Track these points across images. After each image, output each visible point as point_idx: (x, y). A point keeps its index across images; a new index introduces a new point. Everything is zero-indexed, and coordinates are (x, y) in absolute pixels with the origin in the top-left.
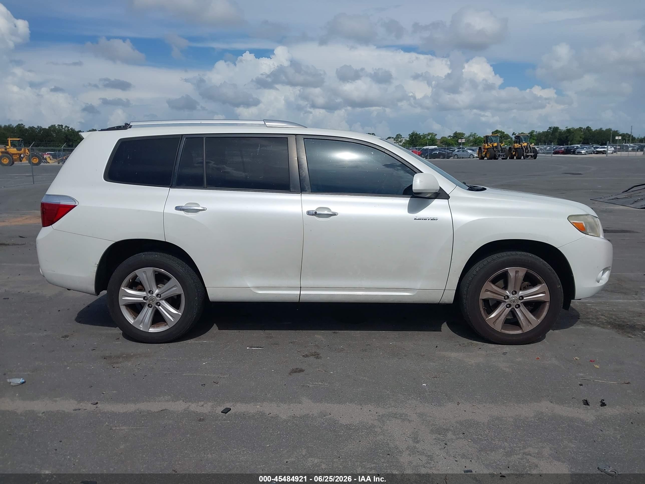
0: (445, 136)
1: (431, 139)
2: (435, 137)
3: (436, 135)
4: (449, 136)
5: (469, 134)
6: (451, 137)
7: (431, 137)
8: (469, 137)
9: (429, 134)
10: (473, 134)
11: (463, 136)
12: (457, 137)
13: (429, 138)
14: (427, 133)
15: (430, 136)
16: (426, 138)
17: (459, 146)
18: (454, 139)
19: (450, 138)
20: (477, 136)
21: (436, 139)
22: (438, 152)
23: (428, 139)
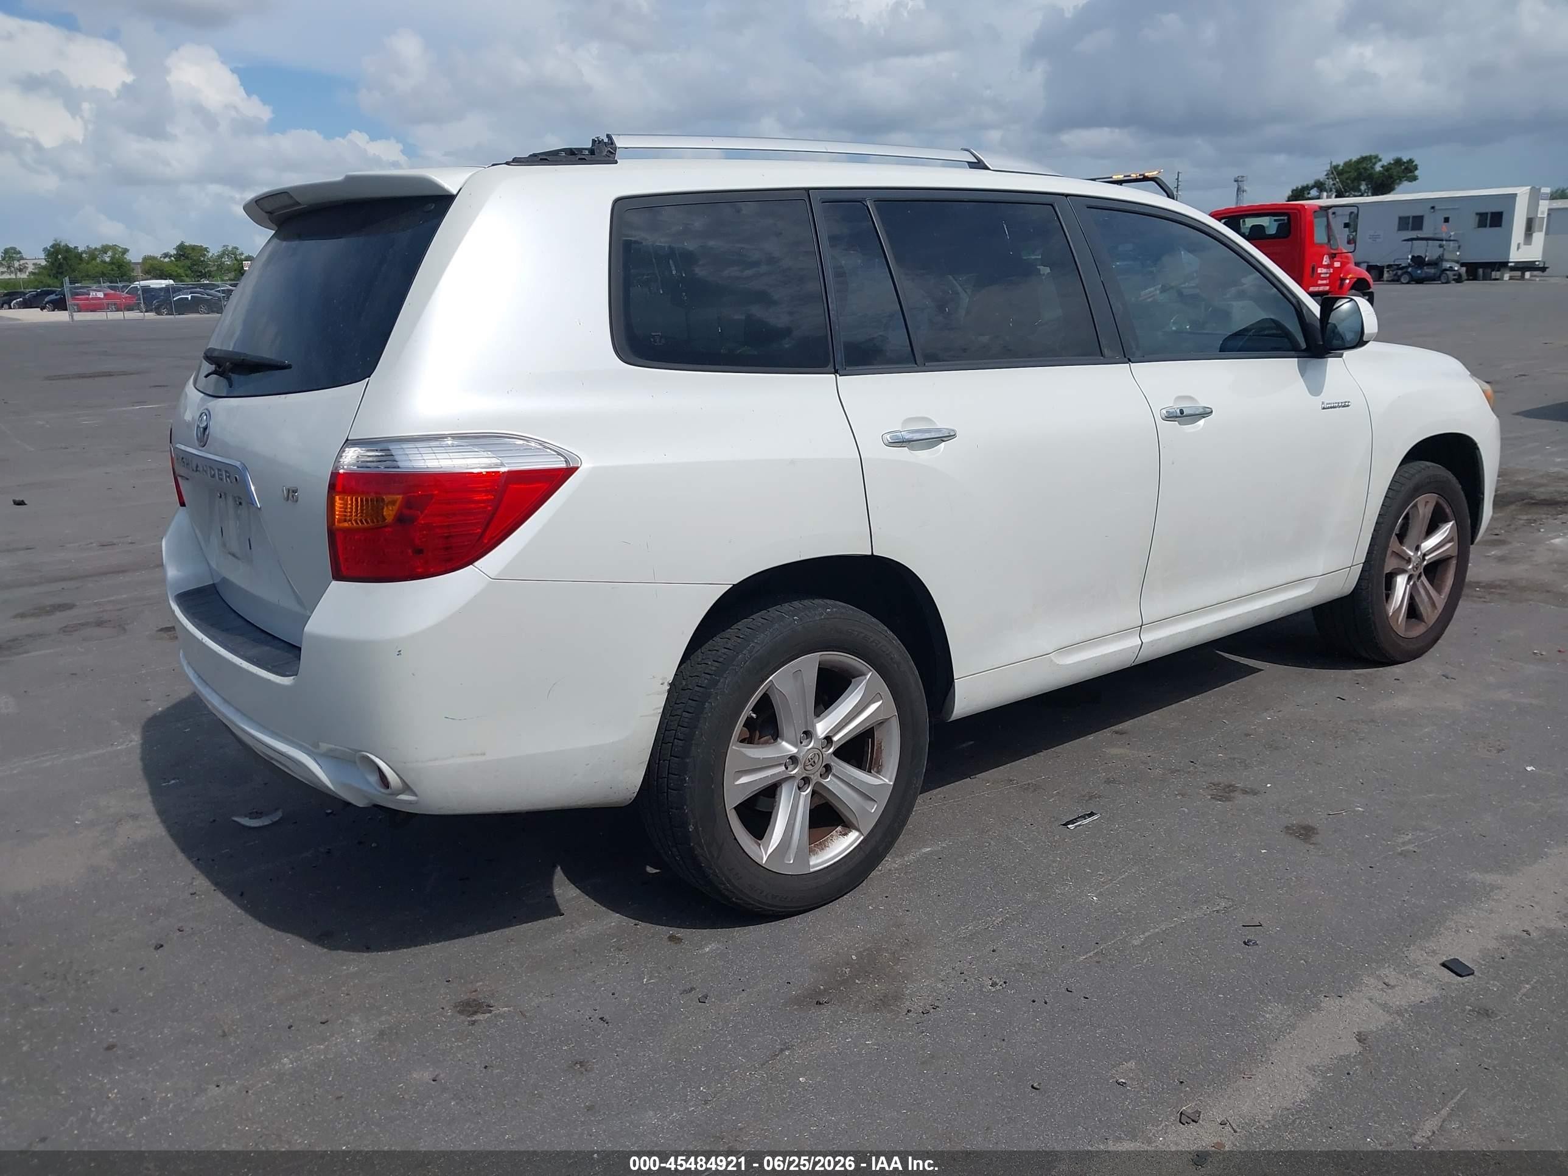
0: (156, 255)
1: (115, 261)
2: (125, 256)
3: (125, 251)
4: (166, 255)
5: (221, 249)
6: (171, 256)
7: (112, 258)
8: (221, 256)
9: (105, 249)
10: (230, 248)
11: (205, 255)
12: (187, 258)
13: (108, 260)
14: (99, 246)
15: (110, 253)
16: (98, 260)
17: (198, 281)
18: (180, 264)
19: (167, 260)
20: (242, 254)
21: (130, 263)
22: (189, 297)
23: (105, 262)
